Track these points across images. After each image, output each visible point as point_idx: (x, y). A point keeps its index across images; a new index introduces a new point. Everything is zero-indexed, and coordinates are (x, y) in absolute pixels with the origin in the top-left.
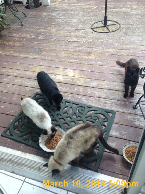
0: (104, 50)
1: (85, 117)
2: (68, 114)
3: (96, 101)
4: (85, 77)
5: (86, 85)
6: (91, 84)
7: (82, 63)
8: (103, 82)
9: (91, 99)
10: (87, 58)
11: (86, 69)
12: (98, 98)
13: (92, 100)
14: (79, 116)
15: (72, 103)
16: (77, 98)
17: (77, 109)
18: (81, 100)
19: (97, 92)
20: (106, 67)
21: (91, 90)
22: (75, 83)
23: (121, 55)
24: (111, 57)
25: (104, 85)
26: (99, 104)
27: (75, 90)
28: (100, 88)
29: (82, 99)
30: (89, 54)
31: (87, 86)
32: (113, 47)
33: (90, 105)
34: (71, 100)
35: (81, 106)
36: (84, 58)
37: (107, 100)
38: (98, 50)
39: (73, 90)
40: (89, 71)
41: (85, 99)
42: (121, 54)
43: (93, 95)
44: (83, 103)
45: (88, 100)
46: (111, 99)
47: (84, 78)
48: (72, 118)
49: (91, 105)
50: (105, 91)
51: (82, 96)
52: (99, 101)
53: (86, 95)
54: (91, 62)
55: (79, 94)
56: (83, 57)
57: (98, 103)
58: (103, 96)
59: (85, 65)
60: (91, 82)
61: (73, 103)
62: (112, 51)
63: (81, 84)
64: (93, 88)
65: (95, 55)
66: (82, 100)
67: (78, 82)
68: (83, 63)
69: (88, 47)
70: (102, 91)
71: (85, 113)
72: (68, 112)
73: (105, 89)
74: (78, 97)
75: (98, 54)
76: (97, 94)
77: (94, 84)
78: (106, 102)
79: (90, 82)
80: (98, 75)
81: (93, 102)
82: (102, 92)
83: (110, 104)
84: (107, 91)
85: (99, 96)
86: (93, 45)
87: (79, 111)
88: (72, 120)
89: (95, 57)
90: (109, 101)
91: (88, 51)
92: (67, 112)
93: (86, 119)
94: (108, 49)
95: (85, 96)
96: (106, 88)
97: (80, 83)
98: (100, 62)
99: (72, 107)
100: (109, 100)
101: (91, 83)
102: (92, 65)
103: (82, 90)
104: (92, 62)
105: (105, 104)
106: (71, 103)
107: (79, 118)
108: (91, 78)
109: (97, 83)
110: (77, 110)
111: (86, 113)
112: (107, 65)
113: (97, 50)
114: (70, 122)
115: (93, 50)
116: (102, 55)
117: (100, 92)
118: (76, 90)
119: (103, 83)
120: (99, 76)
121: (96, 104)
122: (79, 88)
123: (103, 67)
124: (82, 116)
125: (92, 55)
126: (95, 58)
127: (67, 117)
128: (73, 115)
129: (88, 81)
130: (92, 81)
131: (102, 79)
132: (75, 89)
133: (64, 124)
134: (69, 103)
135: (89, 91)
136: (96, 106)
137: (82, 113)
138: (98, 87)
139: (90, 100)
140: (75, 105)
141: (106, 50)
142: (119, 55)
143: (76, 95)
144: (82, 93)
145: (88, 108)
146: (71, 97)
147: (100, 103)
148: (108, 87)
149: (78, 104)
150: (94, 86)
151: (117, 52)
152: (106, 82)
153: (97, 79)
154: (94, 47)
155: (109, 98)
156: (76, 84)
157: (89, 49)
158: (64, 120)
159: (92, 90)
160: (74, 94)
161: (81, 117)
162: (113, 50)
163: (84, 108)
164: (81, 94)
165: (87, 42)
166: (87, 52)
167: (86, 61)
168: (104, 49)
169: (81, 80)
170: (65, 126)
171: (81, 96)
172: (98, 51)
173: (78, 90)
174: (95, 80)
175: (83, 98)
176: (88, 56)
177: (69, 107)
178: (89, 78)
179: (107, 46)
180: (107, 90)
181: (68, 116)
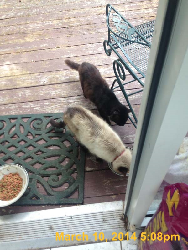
0: (44, 24)
1: (46, 133)
2: (18, 137)
3: (55, 104)
4: (28, 72)
5: (33, 85)
6: (40, 82)
7: (17, 52)
8: (57, 73)
9: (47, 104)
10: (22, 41)
11: (26, 59)
12: (56, 100)
13: (49, 105)
14: (36, 135)
15: (21, 118)
16: (25, 108)
17: (30, 124)
18: (33, 109)
19: (53, 90)
20: (55, 49)
21: (43, 91)
22: (16, 85)
23: (70, 27)
24: (57, 34)
25: (60, 77)
26: (60, 108)
27: (19, 97)
28: (56, 83)
29: (34, 107)
30: (24, 34)
31: (35, 85)
32: (57, 17)
33: (47, 114)
34: (16, 113)
35: (35, 118)
36: (18, 44)
37: (70, 98)
38: (36, 25)
39: (16, 97)
40: (32, 62)
41: (37, 106)
42: (70, 25)
43: (48, 97)
44: (37, 113)
45: (42, 106)
46: (75, 95)
47: (28, 74)
48: (27, 141)
49: (49, 112)
50: (64, 86)
51: (33, 102)
52: (59, 103)
53: (38, 100)
54: (30, 47)
55: (26, 100)
56: (16, 42)
57: (58, 107)
58: (63, 95)
59: (23, 53)
60: (40, 78)
61: (23, 118)
62: (56, 23)
63: (25, 85)
64: (44, 86)
65: (33, 35)
66: (35, 109)
67: (20, 82)
68: (19, 51)
69: (20, 25)
70: (60, 86)
71: (44, 127)
72: (18, 134)
73: (62, 83)
74: (27, 105)
75: (38, 32)
76: (53, 93)
77: (45, 80)
78: (69, 102)
79: (38, 79)
80: (47, 65)
81: (51, 107)
82: (59, 88)
83: (76, 103)
84: (66, 85)
85: (57, 95)
86: (27, 20)
87: (35, 127)
88: (27, 144)
89: (35, 37)
90: (73, 99)
91: (22, 31)
92: (16, 134)
93: (48, 136)
94: (49, 22)
95: (36, 102)
96: (64, 81)
97: (23, 84)
98: (44, 44)
99: (22, 124)
100: (72, 97)
101: (40, 80)
102: (34, 50)
103: (30, 94)
104: (33, 47)
105: (69, 104)
106: (19, 118)
107: (38, 137)
108: (38, 72)
109: (49, 77)
110: (31, 126)
111: (46, 127)
112: (56, 46)
113: (34, 27)
114: (26, 148)
115: (29, 27)
116: (45, 32)
117: (57, 90)
118: (20, 95)
119: (58, 75)
120: (49, 66)
121: (56, 108)
122: (25, 92)
123: (50, 51)
124: (41, 133)
125: (28, 35)
126: (35, 40)
127: (19, 142)
128: (27, 135)
129: (34, 77)
130: (40, 76)
131: (54, 69)
132: (18, 95)
133: (17, 153)
134: (16, 118)
135: (40, 92)
136: (57, 111)
137: (40, 129)
138: (52, 83)
139: (46, 106)
140: (25, 120)
141: (48, 24)
142: (68, 28)
143: (24, 104)
144: (32, 98)
145: (47, 118)
146: (16, 109)
147: (61, 105)
148: (66, 79)
149: (30, 117)
150: (45, 83)
151: (65, 24)
152: (60, 72)
153: (46, 71)
154: (28, 22)
155: (72, 95)
156: (18, 87)
157: (22, 27)
158: (16, 147)
159: (45, 90)
160: (19, 103)
161: (39, 135)
162: (58, 21)
163: (40, 119)
164: (29, 100)
165: (16, 17)
166: (20, 33)
167: (24, 47)
168: (45, 22)
169: (24, 79)
170: (20, 157)
171: (30, 104)
172: (36, 27)
173: (24, 96)
174: (45, 73)
175: (35, 105)
176: (23, 38)
177: (18, 126)
178: (35, 72)
179: (47, 17)
180: (67, 83)
181: (21, 138)
